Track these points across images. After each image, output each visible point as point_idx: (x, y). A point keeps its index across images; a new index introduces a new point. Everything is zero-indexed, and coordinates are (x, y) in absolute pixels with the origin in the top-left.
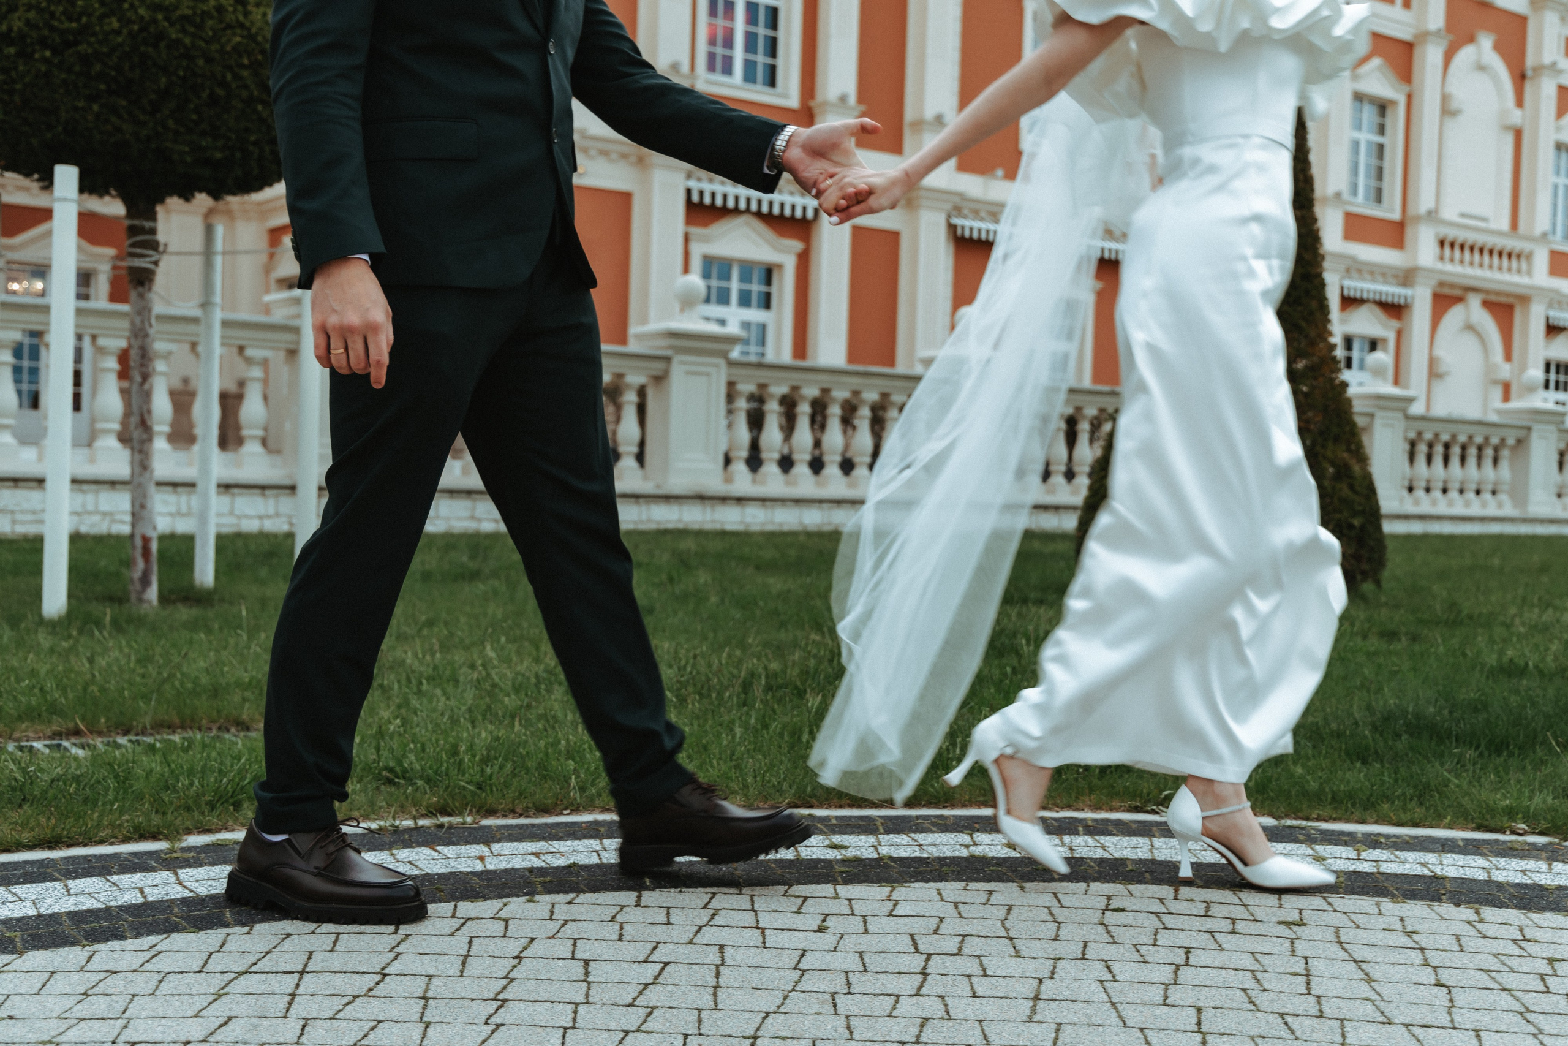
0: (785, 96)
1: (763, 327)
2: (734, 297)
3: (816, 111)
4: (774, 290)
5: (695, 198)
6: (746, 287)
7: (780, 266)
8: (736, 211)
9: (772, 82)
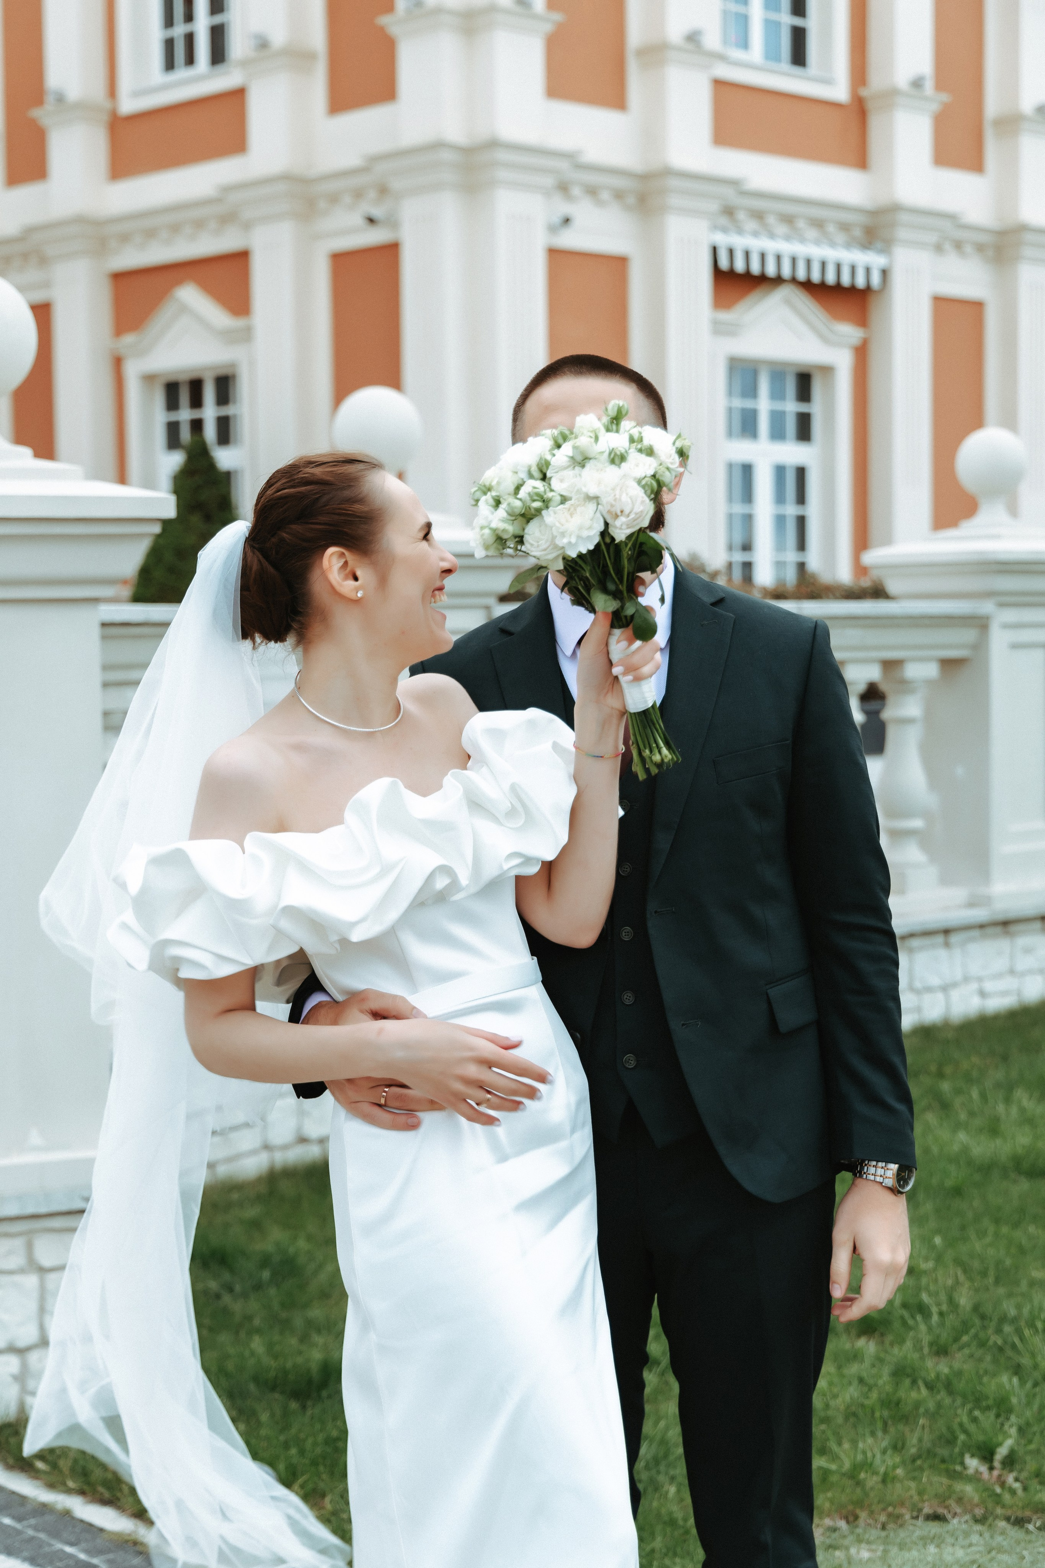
0: (828, 81)
1: (801, 473)
2: (764, 424)
3: (870, 106)
4: (816, 408)
5: (724, 264)
6: (779, 406)
7: (827, 370)
8: (778, 280)
9: (799, 57)
